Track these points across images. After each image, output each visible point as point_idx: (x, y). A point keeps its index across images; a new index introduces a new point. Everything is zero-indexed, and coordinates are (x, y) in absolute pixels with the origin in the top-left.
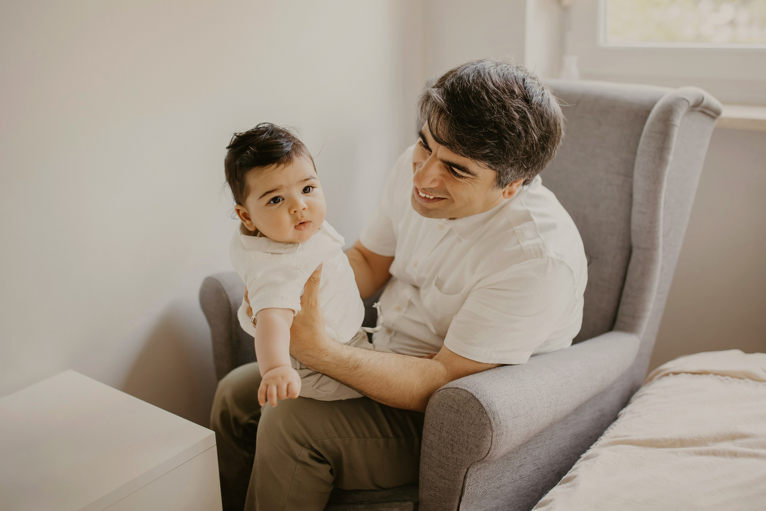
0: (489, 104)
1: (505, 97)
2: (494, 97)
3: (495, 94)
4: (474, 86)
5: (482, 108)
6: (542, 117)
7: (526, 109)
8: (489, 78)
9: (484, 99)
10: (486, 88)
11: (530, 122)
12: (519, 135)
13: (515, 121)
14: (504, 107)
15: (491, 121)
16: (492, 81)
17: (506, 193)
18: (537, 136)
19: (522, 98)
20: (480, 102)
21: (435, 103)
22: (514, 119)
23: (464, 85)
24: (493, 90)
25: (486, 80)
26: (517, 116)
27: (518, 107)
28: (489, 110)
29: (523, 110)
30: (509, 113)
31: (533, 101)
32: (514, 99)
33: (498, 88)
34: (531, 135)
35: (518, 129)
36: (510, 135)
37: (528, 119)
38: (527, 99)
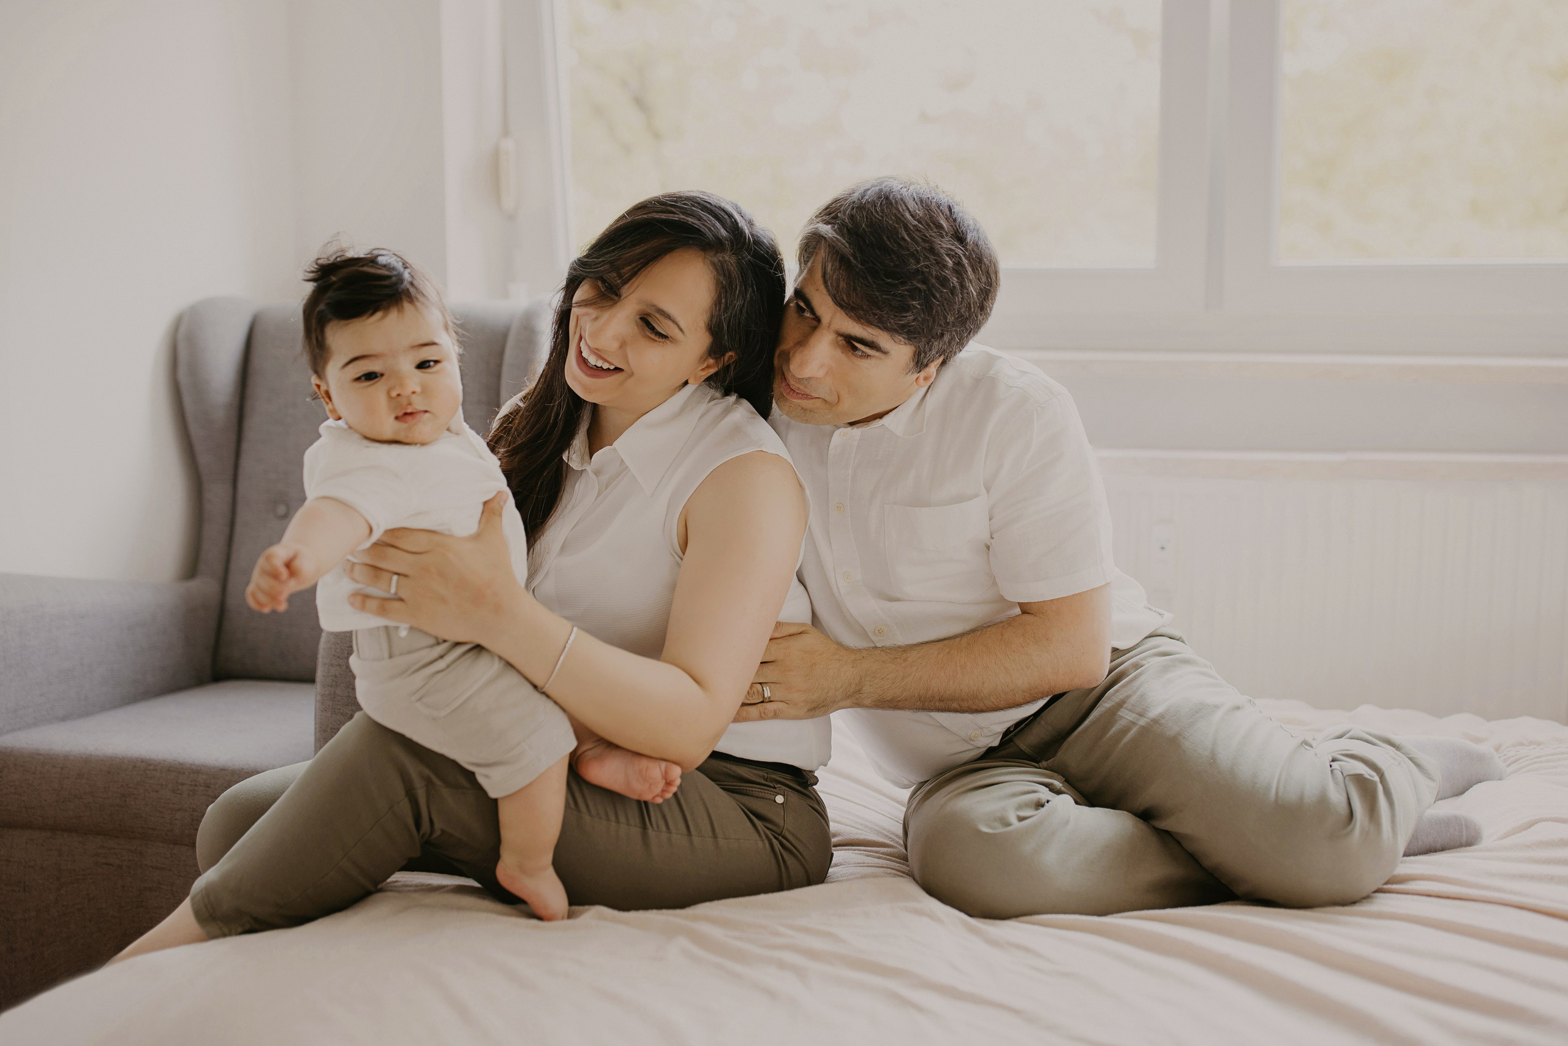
0: (913, 247)
1: (932, 234)
2: (917, 235)
3: (917, 230)
4: (886, 220)
5: (903, 253)
6: (981, 261)
7: (960, 252)
8: (905, 208)
9: (903, 239)
10: (903, 221)
11: (967, 271)
12: (953, 291)
13: (947, 269)
14: (932, 250)
15: (917, 270)
16: (910, 212)
17: (921, 378)
18: (975, 291)
19: (952, 235)
20: (899, 245)
21: (833, 248)
22: (945, 266)
23: (871, 219)
24: (914, 226)
25: (901, 210)
26: (950, 263)
27: (951, 250)
28: (913, 255)
29: (956, 253)
30: (939, 259)
31: (968, 240)
32: (942, 237)
33: (919, 222)
34: (967, 290)
35: (953, 283)
36: (942, 292)
37: (963, 266)
38: (960, 237)
